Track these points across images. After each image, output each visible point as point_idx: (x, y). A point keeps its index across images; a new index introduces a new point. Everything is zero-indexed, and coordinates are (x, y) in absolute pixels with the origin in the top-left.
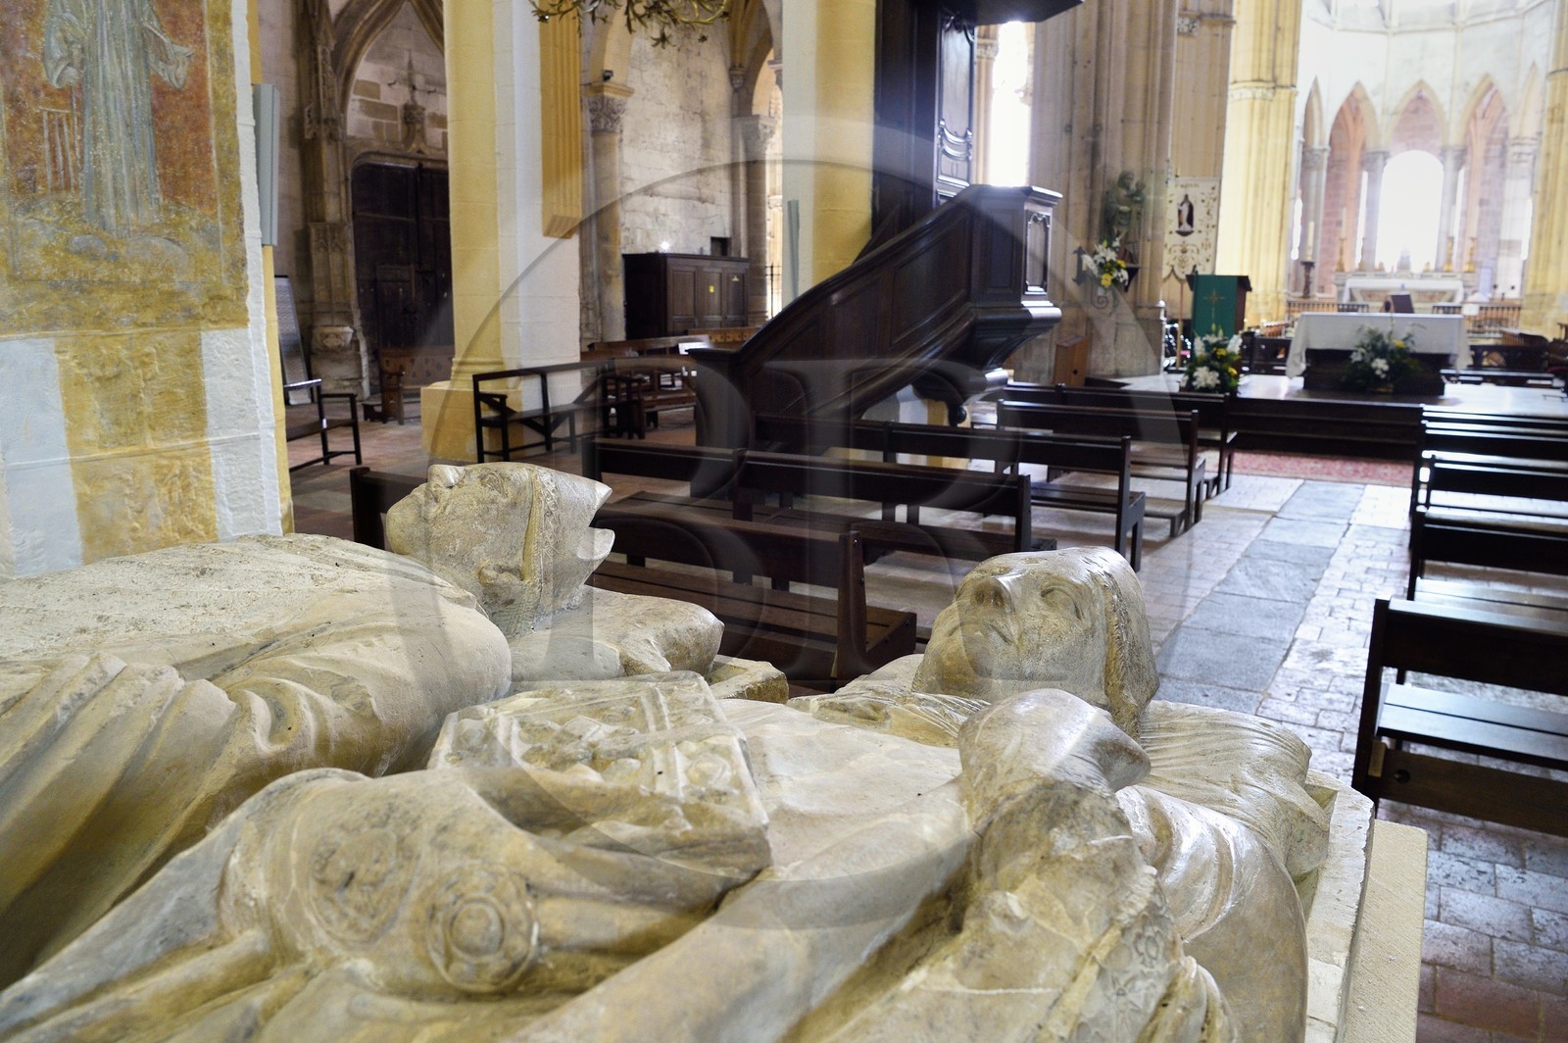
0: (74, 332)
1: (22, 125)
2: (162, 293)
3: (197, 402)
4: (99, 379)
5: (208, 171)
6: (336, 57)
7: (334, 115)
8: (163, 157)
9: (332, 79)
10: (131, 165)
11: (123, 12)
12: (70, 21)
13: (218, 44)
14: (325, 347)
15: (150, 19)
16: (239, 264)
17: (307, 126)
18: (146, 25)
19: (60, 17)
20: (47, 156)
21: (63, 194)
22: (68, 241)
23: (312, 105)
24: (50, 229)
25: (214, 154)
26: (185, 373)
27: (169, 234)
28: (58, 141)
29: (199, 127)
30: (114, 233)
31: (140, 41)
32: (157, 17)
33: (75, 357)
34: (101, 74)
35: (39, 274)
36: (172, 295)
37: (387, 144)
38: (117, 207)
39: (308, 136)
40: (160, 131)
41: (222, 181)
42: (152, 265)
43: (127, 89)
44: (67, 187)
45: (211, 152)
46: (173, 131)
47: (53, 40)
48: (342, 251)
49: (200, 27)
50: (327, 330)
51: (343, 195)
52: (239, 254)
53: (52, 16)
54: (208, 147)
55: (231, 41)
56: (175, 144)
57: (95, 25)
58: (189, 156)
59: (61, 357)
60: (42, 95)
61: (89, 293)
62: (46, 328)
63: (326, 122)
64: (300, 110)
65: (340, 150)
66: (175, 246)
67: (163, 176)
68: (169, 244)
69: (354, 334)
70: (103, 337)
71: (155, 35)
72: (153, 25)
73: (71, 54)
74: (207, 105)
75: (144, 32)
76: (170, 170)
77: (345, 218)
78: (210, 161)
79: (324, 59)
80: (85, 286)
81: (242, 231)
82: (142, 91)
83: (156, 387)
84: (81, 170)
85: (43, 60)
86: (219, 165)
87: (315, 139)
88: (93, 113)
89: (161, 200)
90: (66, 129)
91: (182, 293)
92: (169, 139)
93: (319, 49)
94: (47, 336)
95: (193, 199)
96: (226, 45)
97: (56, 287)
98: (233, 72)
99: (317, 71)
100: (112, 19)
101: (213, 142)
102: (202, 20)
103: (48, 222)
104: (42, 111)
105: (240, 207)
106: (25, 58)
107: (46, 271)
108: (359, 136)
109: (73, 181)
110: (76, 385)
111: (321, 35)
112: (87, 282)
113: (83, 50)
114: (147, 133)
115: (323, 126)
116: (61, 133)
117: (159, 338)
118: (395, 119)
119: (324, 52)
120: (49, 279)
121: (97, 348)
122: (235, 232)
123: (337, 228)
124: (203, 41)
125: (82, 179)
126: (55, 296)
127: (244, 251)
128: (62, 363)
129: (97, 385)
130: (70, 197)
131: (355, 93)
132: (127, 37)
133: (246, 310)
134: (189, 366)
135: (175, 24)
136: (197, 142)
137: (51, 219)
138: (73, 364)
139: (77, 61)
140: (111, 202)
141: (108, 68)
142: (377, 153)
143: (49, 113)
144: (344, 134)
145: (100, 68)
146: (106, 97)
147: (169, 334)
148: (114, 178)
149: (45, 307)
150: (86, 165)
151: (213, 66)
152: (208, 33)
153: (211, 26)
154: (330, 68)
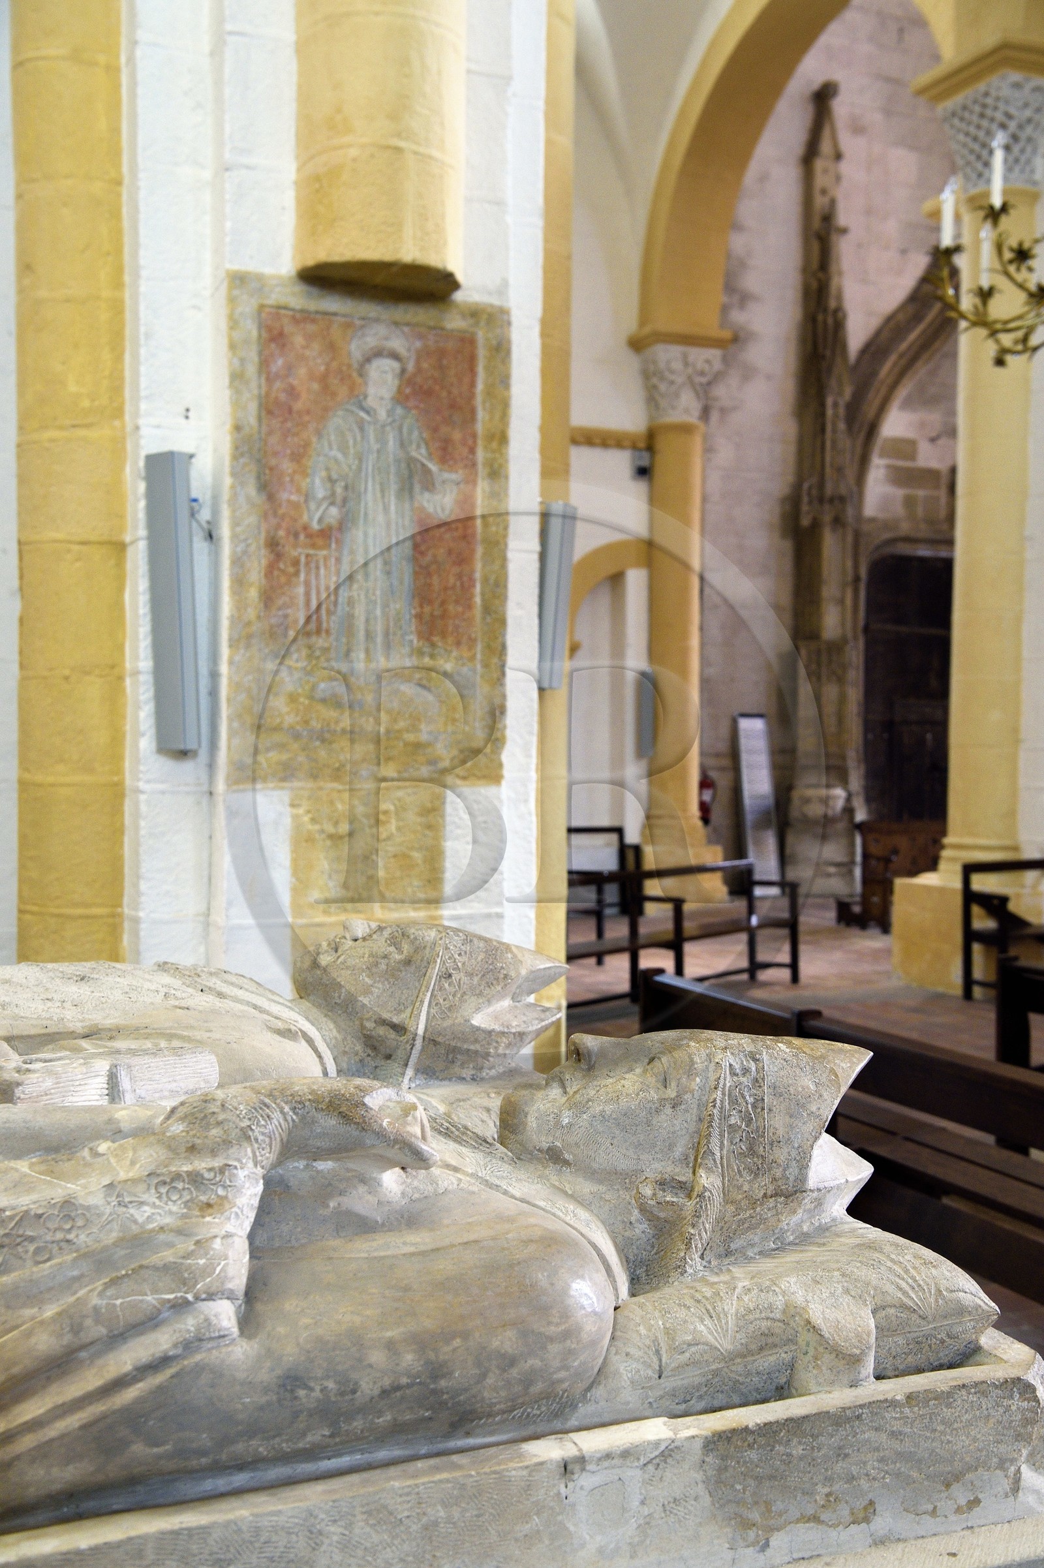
0: (310, 784)
1: (279, 569)
2: (406, 744)
3: (434, 869)
4: (331, 837)
5: (470, 607)
6: (853, 410)
7: (843, 491)
8: (422, 595)
9: (845, 442)
10: (385, 606)
11: (391, 443)
12: (336, 460)
13: (491, 466)
14: (805, 816)
15: (418, 447)
16: (496, 713)
17: (805, 508)
18: (414, 454)
19: (326, 455)
20: (301, 600)
21: (314, 639)
22: (314, 688)
23: (814, 480)
24: (297, 675)
25: (478, 588)
26: (425, 836)
27: (420, 679)
28: (313, 582)
29: (463, 560)
30: (362, 679)
31: (406, 473)
32: (427, 444)
33: (309, 812)
34: (362, 510)
35: (281, 723)
36: (418, 746)
37: (923, 526)
38: (367, 651)
39: (805, 522)
40: (421, 566)
41: (484, 619)
42: (399, 713)
43: (388, 525)
44: (318, 631)
45: (474, 586)
46: (434, 567)
47: (317, 481)
48: (841, 680)
49: (472, 451)
50: (810, 792)
51: (849, 601)
52: (497, 701)
53: (319, 455)
54: (472, 580)
55: (507, 461)
56: (435, 580)
57: (360, 460)
58: (450, 592)
59: (295, 811)
60: (302, 537)
61: (331, 743)
62: (283, 779)
63: (831, 500)
64: (797, 487)
65: (850, 539)
66: (425, 693)
67: (419, 617)
68: (419, 689)
69: (849, 799)
70: (339, 791)
71: (423, 465)
72: (420, 453)
73: (333, 494)
74: (474, 535)
75: (411, 461)
76: (427, 609)
77: (850, 635)
78: (472, 596)
79: (836, 415)
80: (327, 736)
81: (503, 674)
82: (403, 526)
83: (389, 849)
84: (334, 613)
85: (306, 501)
86: (483, 600)
87: (816, 526)
88: (352, 552)
89: (415, 641)
90: (322, 571)
91: (429, 744)
92: (429, 575)
93: (829, 401)
94: (282, 788)
95: (450, 640)
96: (501, 466)
97: (297, 737)
98: (507, 495)
99: (823, 430)
100: (378, 451)
101: (478, 575)
102: (475, 442)
103: (296, 669)
104: (300, 554)
105: (504, 647)
106: (289, 501)
107: (290, 720)
108: (881, 516)
109: (325, 625)
110: (306, 841)
111: (833, 383)
112: (328, 731)
113: (346, 488)
114: (407, 570)
115: (827, 507)
116: (317, 576)
117: (400, 793)
118: (937, 487)
119: (835, 405)
120: (292, 727)
121: (332, 802)
122: (495, 676)
123: (836, 648)
124: (474, 465)
125: (333, 623)
126: (296, 746)
127: (504, 696)
128: (295, 817)
129: (328, 843)
130: (320, 642)
131: (881, 456)
132: (393, 470)
133: (501, 765)
134: (429, 827)
135: (444, 449)
136: (460, 576)
137: (299, 665)
138: (306, 819)
139: (339, 499)
140: (362, 647)
141: (370, 504)
142: (907, 539)
143: (307, 556)
144: (859, 517)
145: (363, 504)
146: (366, 535)
147: (409, 791)
148: (367, 621)
149: (285, 757)
150: (339, 607)
151: (484, 492)
152: (481, 455)
153: (485, 447)
154: (842, 426)
